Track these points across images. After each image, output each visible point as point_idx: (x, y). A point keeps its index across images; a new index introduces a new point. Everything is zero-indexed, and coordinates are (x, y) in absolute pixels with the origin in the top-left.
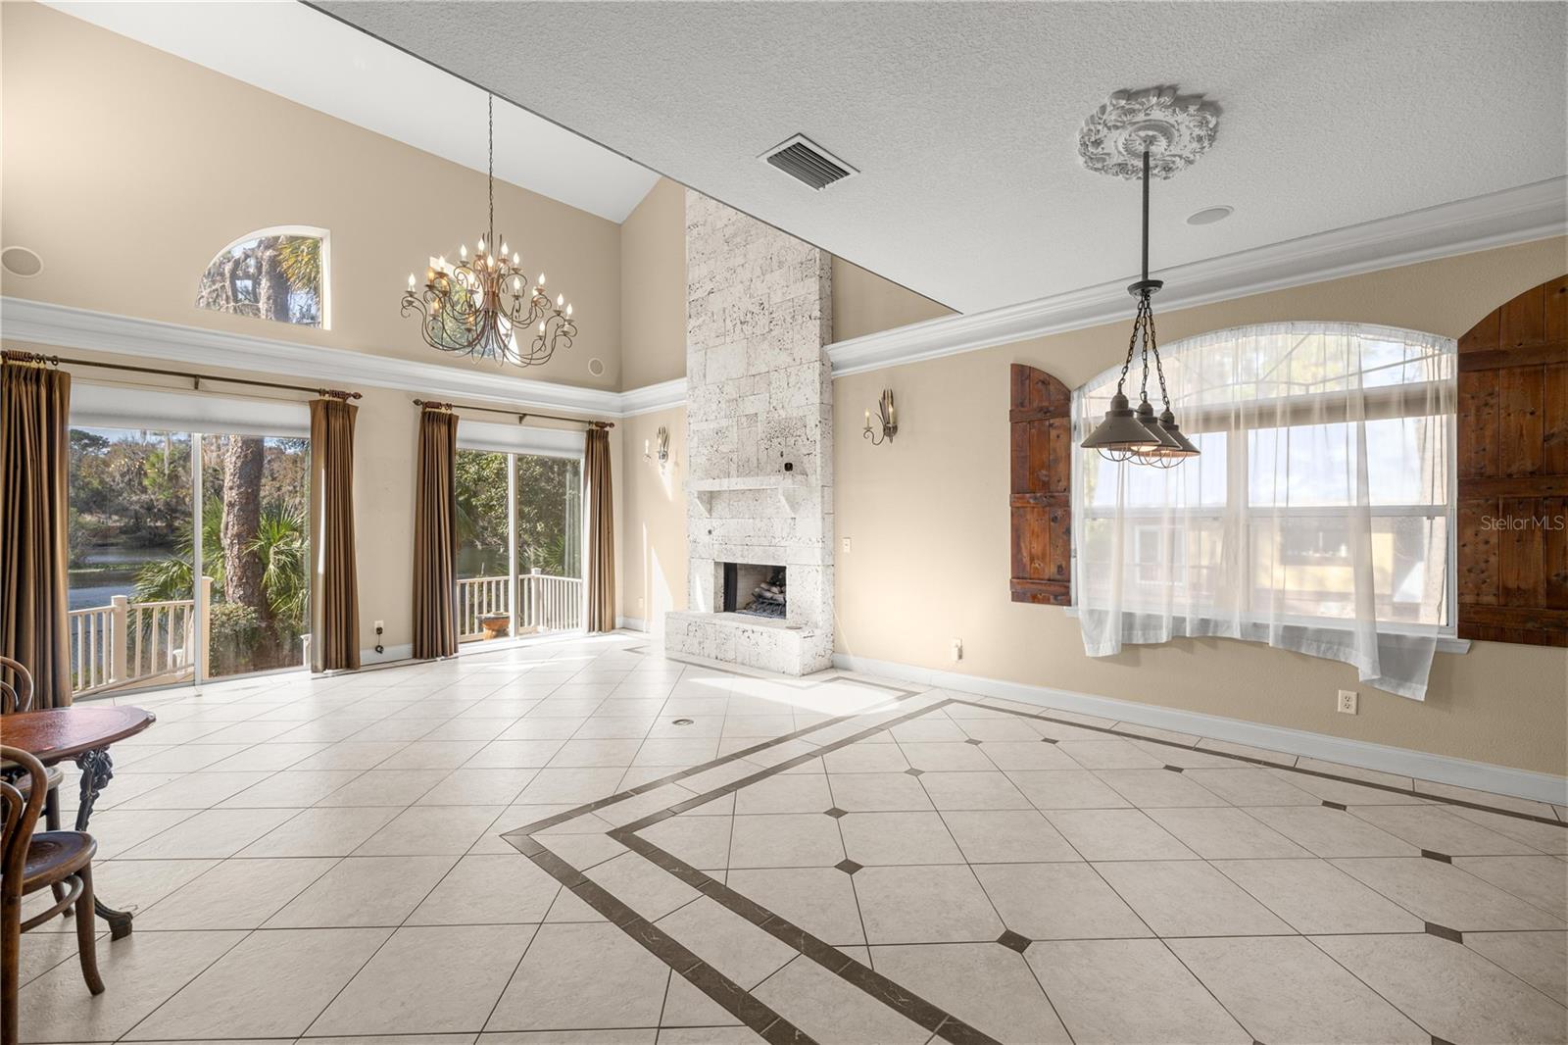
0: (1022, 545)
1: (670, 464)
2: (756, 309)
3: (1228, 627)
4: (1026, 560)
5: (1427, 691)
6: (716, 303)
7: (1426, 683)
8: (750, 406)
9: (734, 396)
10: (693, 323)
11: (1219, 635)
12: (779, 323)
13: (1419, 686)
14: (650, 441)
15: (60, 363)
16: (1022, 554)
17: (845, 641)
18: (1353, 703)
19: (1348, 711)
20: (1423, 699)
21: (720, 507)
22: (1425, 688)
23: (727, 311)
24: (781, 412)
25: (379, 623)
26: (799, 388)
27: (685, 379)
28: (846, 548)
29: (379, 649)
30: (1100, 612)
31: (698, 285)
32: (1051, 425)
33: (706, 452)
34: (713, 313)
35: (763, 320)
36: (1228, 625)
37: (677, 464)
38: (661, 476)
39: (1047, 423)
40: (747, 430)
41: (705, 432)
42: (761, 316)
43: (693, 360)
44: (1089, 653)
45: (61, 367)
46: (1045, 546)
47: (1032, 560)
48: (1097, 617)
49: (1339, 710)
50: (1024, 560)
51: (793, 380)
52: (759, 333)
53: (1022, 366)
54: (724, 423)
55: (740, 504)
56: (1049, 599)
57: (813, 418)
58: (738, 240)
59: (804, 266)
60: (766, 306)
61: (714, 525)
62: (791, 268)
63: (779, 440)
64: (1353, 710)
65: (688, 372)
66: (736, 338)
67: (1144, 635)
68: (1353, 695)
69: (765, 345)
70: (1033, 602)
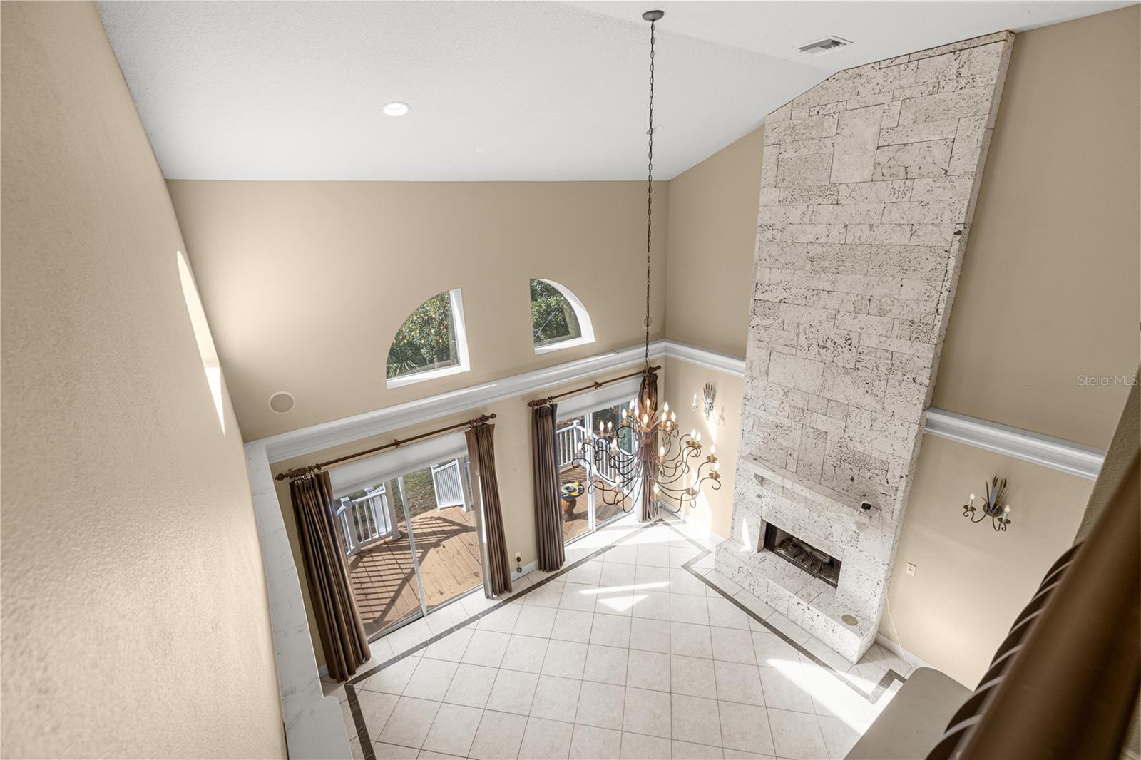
1: (715, 413)
2: (841, 341)
6: (787, 312)
8: (822, 423)
9: (801, 406)
10: (756, 320)
12: (870, 367)
14: (697, 395)
15: (322, 468)
17: (893, 629)
23: (801, 327)
24: (858, 446)
25: (518, 554)
26: (886, 436)
27: (744, 363)
28: (909, 571)
29: (519, 570)
31: (767, 288)
33: (762, 436)
34: (783, 322)
35: (851, 356)
37: (722, 416)
38: (706, 420)
40: (814, 441)
41: (762, 419)
42: (846, 350)
43: (754, 352)
45: (324, 469)
51: (878, 426)
52: (841, 364)
54: (786, 422)
57: (898, 468)
58: (827, 264)
59: (915, 326)
60: (855, 343)
61: (765, 493)
62: (896, 321)
63: (851, 466)
65: (747, 358)
66: (809, 356)
69: (848, 379)
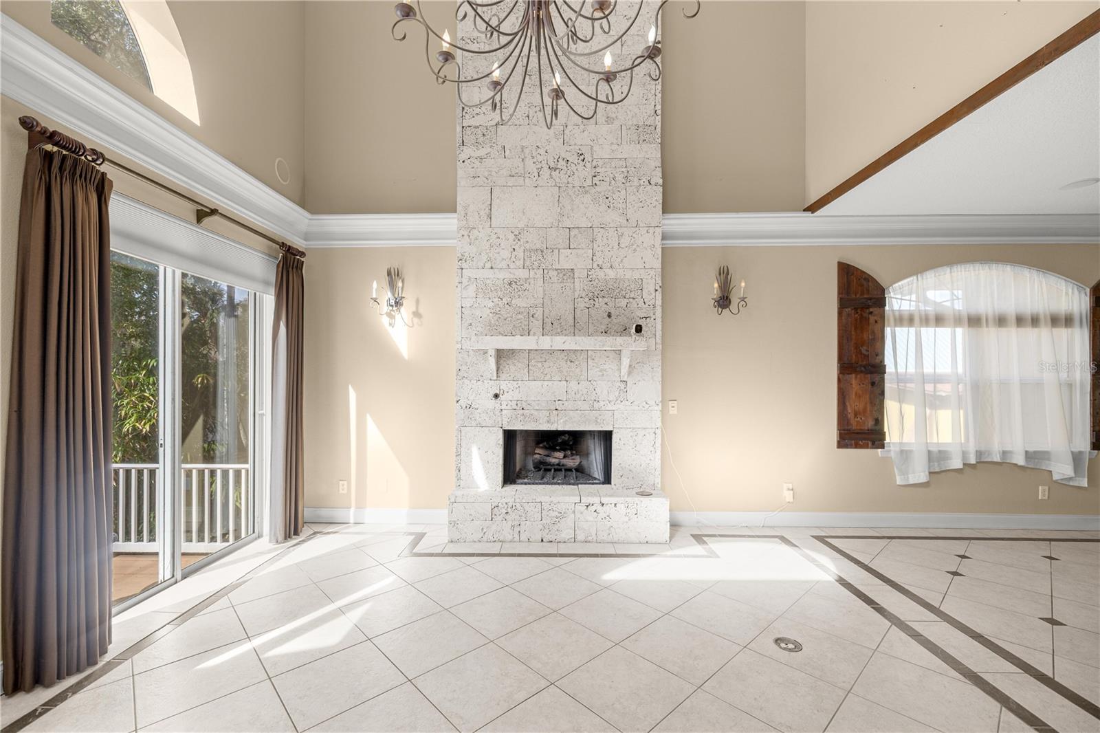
0: (847, 404)
1: (406, 311)
2: (573, 158)
3: (989, 455)
4: (851, 416)
5: (1088, 480)
6: (508, 135)
7: (1086, 476)
8: (566, 260)
9: (538, 246)
10: (467, 152)
11: (982, 460)
12: (607, 179)
13: (1081, 479)
16: (847, 411)
18: (1047, 493)
19: (1044, 498)
20: (1086, 486)
21: (512, 368)
22: (1086, 479)
23: (527, 151)
24: (608, 271)
26: (635, 250)
27: (455, 215)
30: (907, 451)
32: (871, 313)
33: (491, 305)
34: (504, 148)
35: (587, 173)
36: (989, 453)
37: (417, 314)
38: (389, 329)
39: (868, 311)
40: (559, 286)
41: (488, 282)
42: (580, 167)
43: (466, 195)
44: (899, 480)
46: (866, 404)
47: (856, 415)
48: (905, 454)
49: (1040, 498)
50: (849, 416)
51: (625, 241)
52: (577, 184)
53: (849, 265)
54: (522, 274)
55: (546, 364)
56: (868, 444)
57: (652, 282)
59: (640, 129)
60: (588, 158)
61: (503, 387)
62: (624, 128)
63: (606, 300)
64: (1046, 498)
65: (459, 208)
66: (540, 182)
67: (939, 465)
68: (1047, 488)
69: (587, 198)
70: (856, 447)
